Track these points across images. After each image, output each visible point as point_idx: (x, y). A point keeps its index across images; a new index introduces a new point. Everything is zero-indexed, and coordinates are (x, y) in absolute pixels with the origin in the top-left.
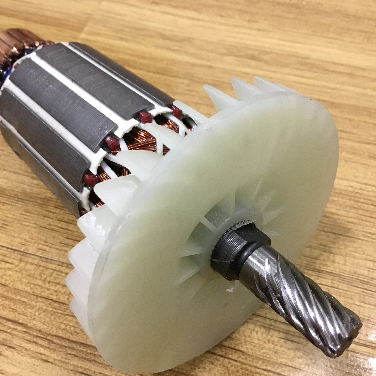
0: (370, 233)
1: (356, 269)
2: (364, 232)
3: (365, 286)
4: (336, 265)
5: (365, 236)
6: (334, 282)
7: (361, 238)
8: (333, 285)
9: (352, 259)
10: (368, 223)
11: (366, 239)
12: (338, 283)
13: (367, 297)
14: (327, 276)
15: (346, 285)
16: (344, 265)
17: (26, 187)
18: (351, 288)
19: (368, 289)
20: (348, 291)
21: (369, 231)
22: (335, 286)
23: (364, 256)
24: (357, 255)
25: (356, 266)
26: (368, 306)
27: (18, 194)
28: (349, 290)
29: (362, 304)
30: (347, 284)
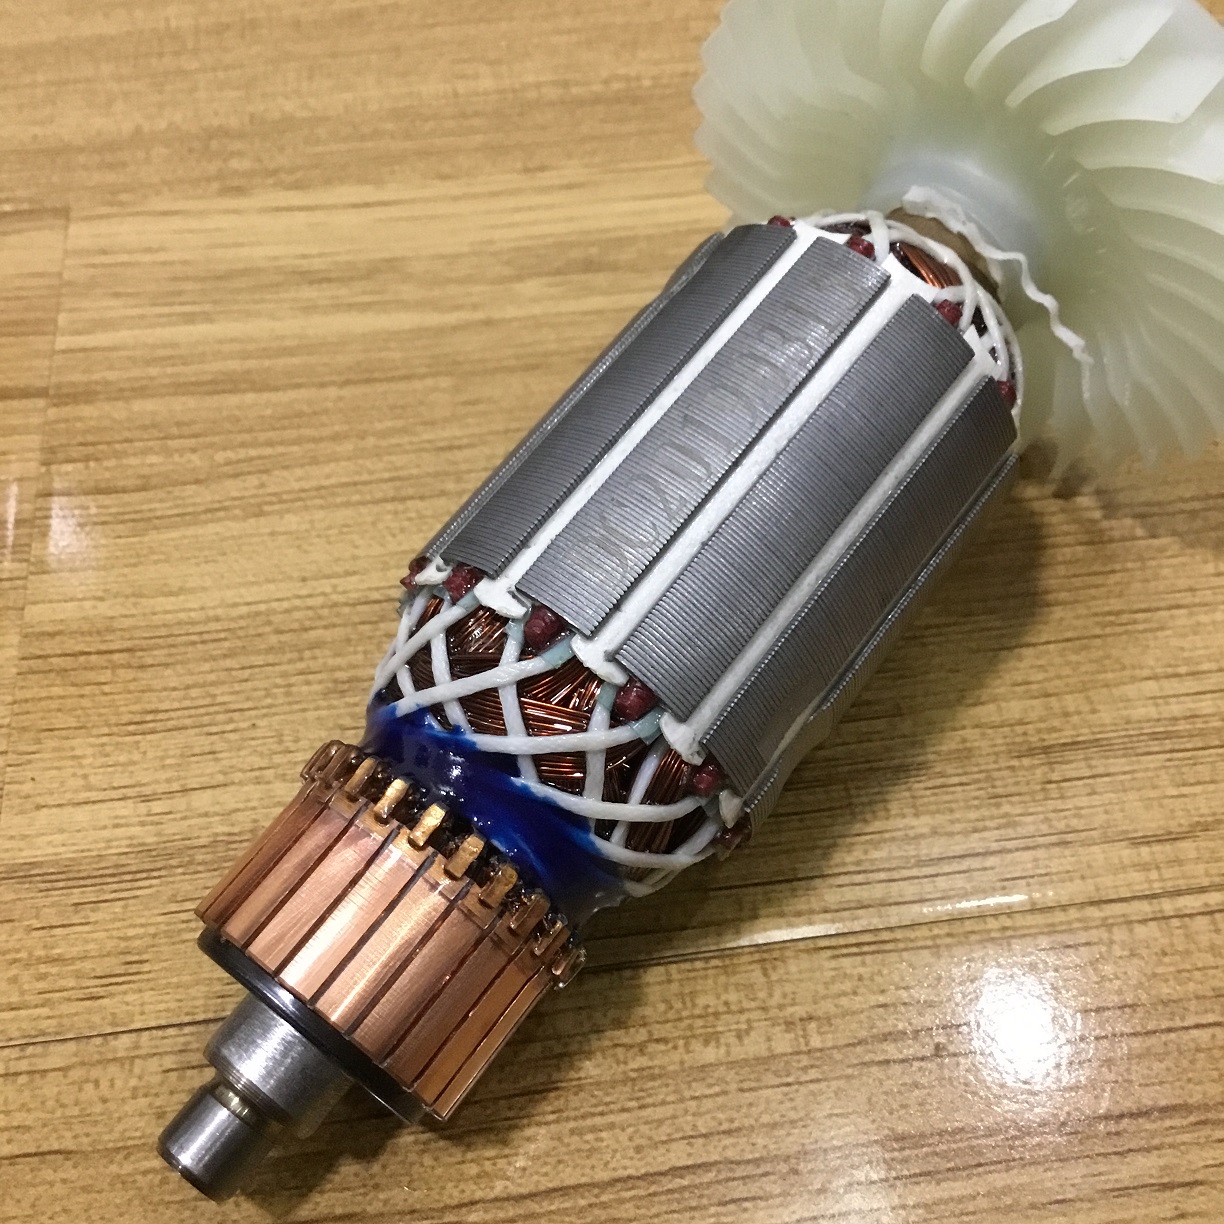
0: (1110, 613)
1: (1125, 713)
2: (1096, 615)
3: (1168, 745)
4: (1075, 719)
5: (1104, 626)
6: (1094, 763)
7: (1098, 631)
8: (1095, 772)
9: (1104, 691)
10: (1093, 592)
11: (1108, 630)
12: (1104, 761)
13: (1184, 770)
14: (1069, 755)
15: (1123, 760)
16: (1094, 711)
17: (136, 830)
18: (1139, 762)
19: (1177, 747)
20: (1133, 771)
21: (1107, 609)
22: (1101, 770)
23: (1127, 673)
24: (1110, 676)
25: (1121, 705)
26: (1198, 789)
27: (123, 860)
28: (1136, 767)
29: (1185, 790)
30: (1124, 756)
